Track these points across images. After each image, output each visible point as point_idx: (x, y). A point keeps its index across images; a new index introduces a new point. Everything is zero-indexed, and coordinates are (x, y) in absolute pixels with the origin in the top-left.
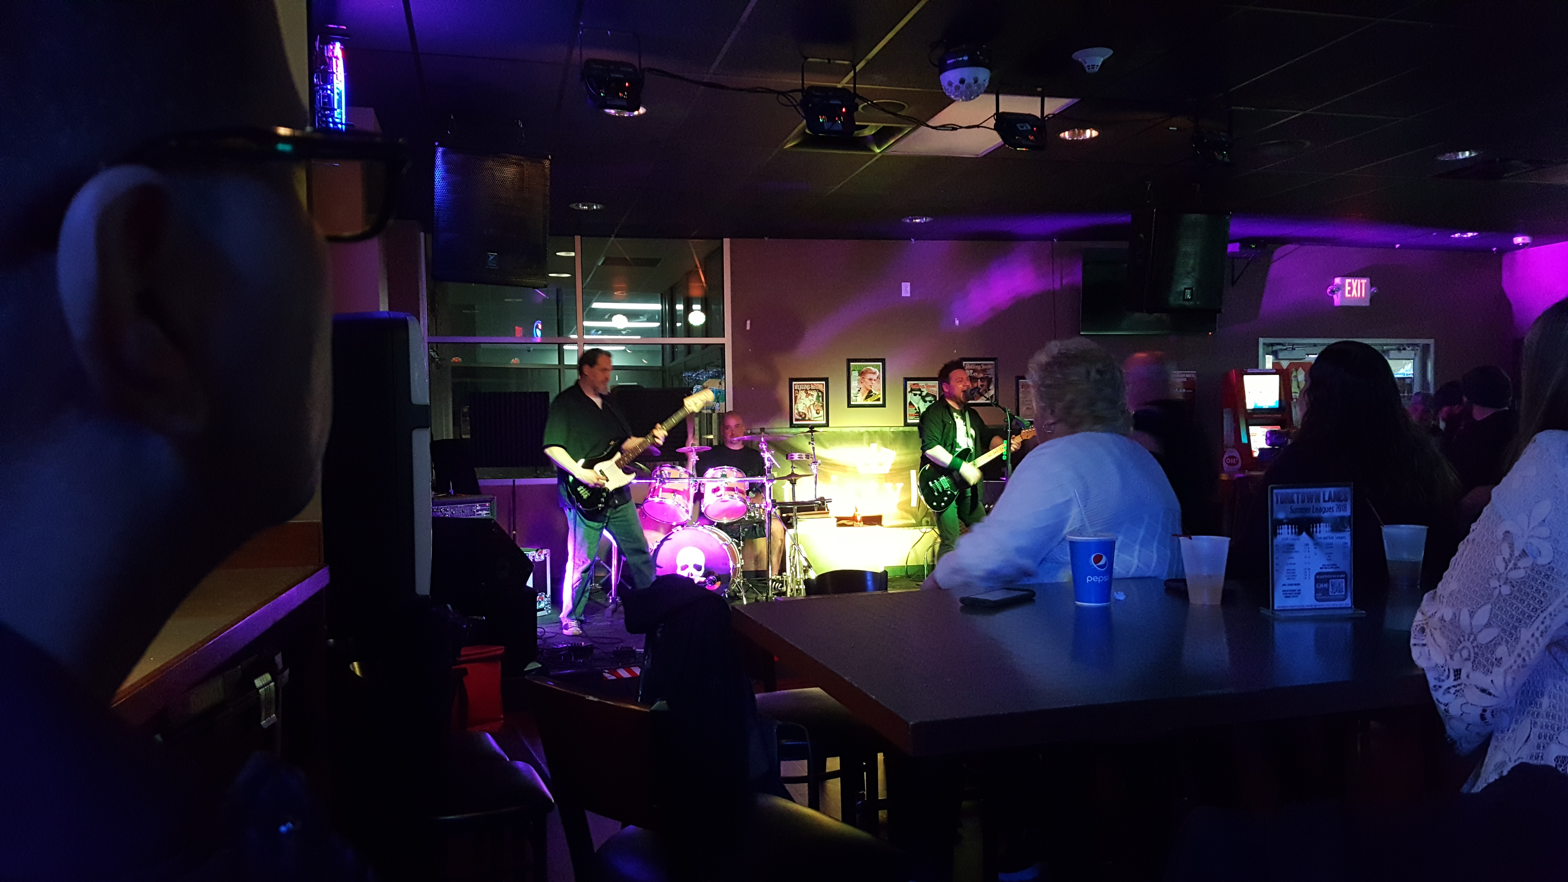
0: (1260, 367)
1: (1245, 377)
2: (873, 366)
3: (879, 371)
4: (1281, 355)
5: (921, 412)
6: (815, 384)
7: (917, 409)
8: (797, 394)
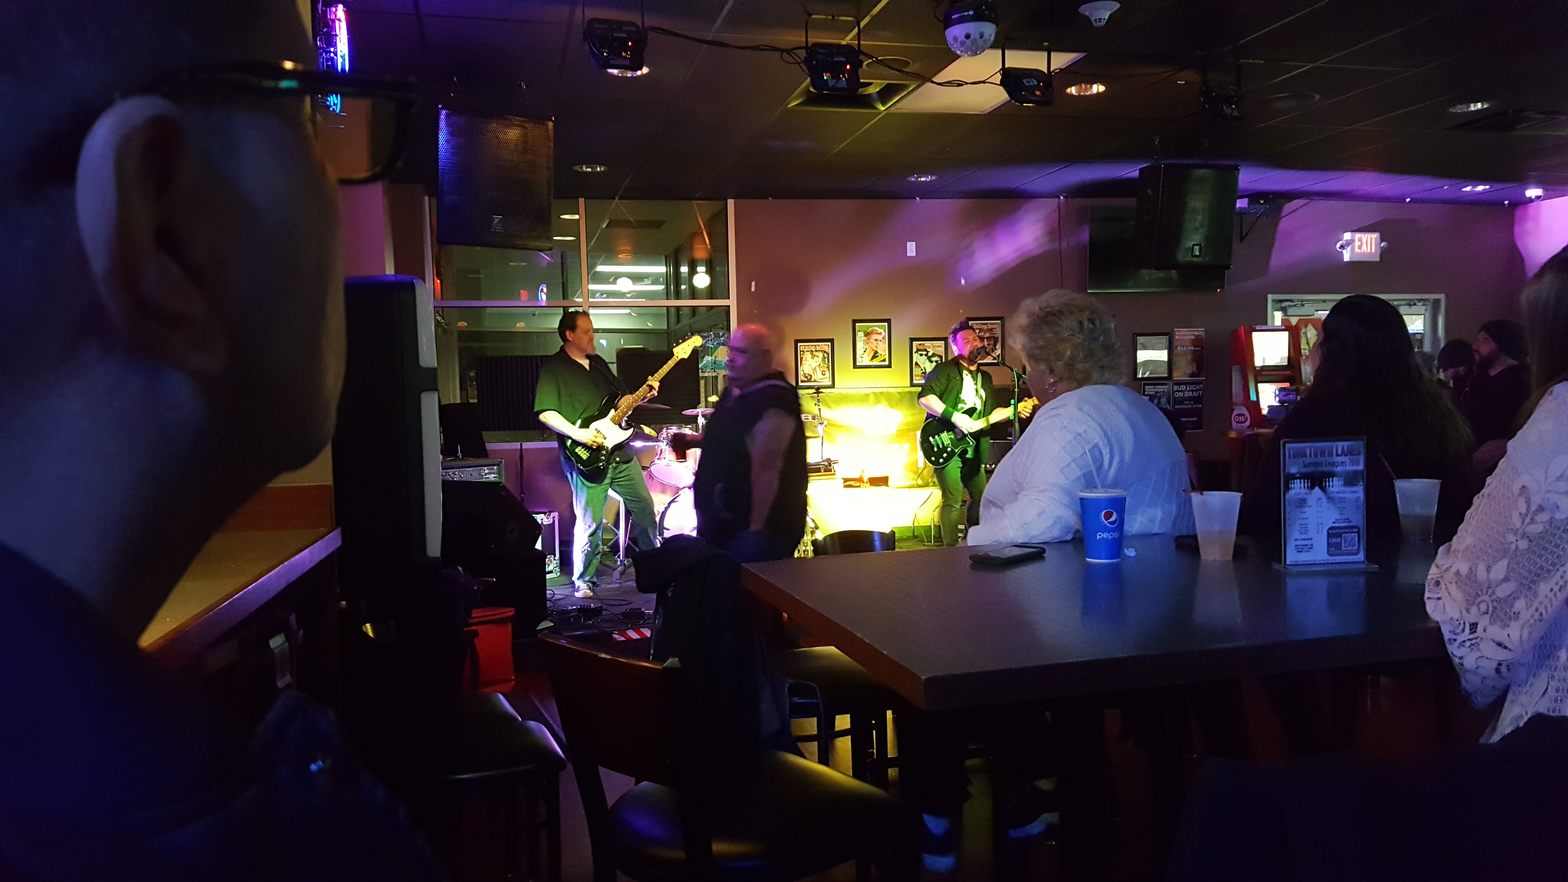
0: (1269, 323)
1: (1254, 334)
2: (878, 327)
3: (885, 331)
4: (1290, 311)
5: (928, 372)
6: (820, 346)
7: (923, 370)
8: (803, 355)
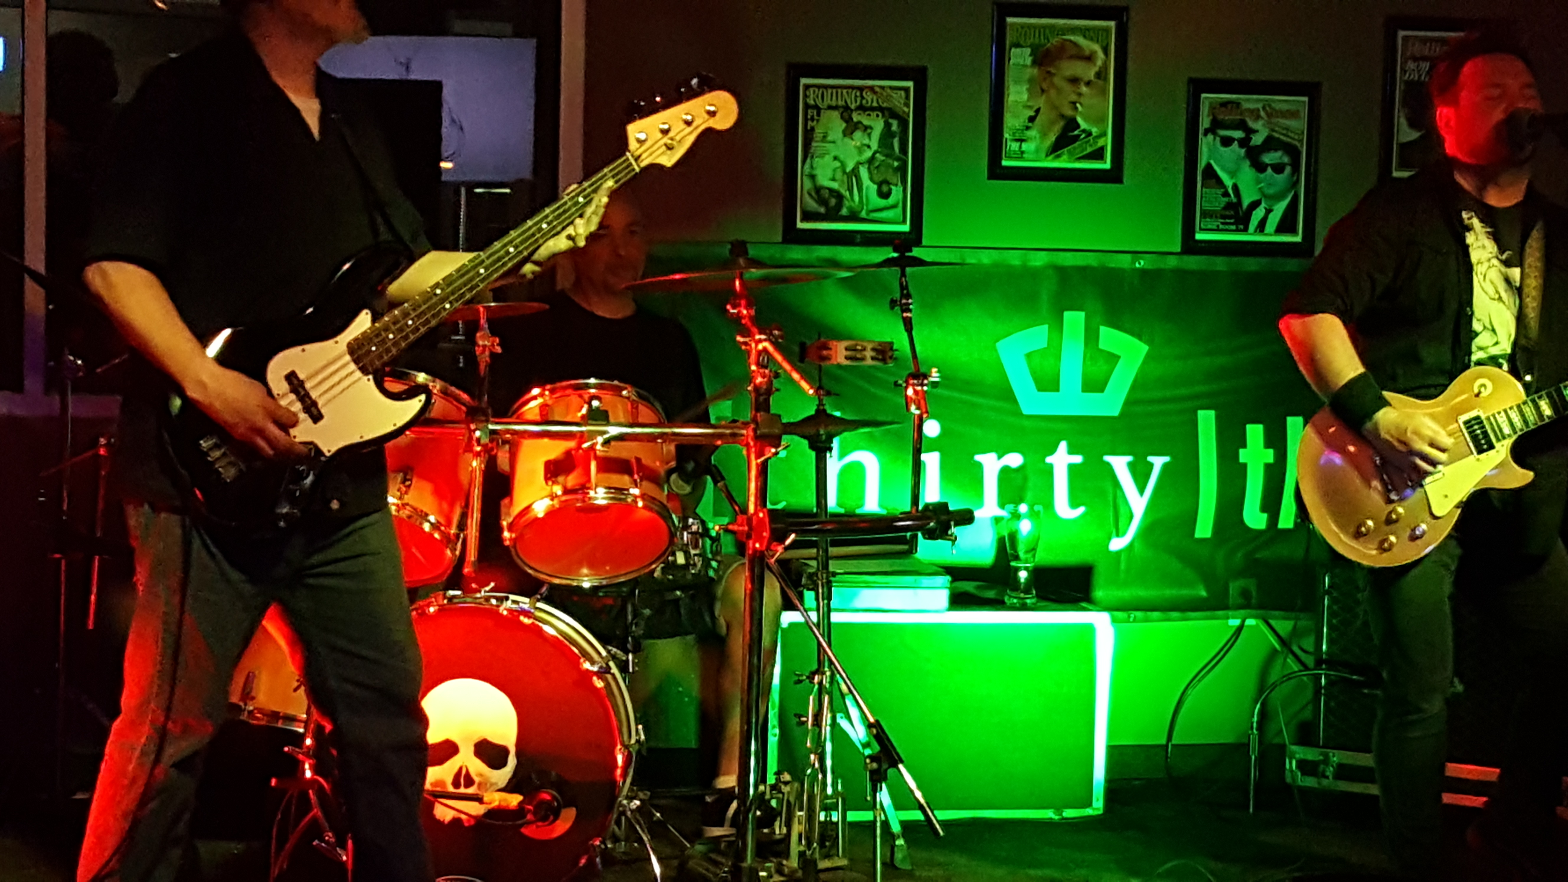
5: (1246, 203)
6: (877, 89)
7: (1232, 195)
8: (815, 122)
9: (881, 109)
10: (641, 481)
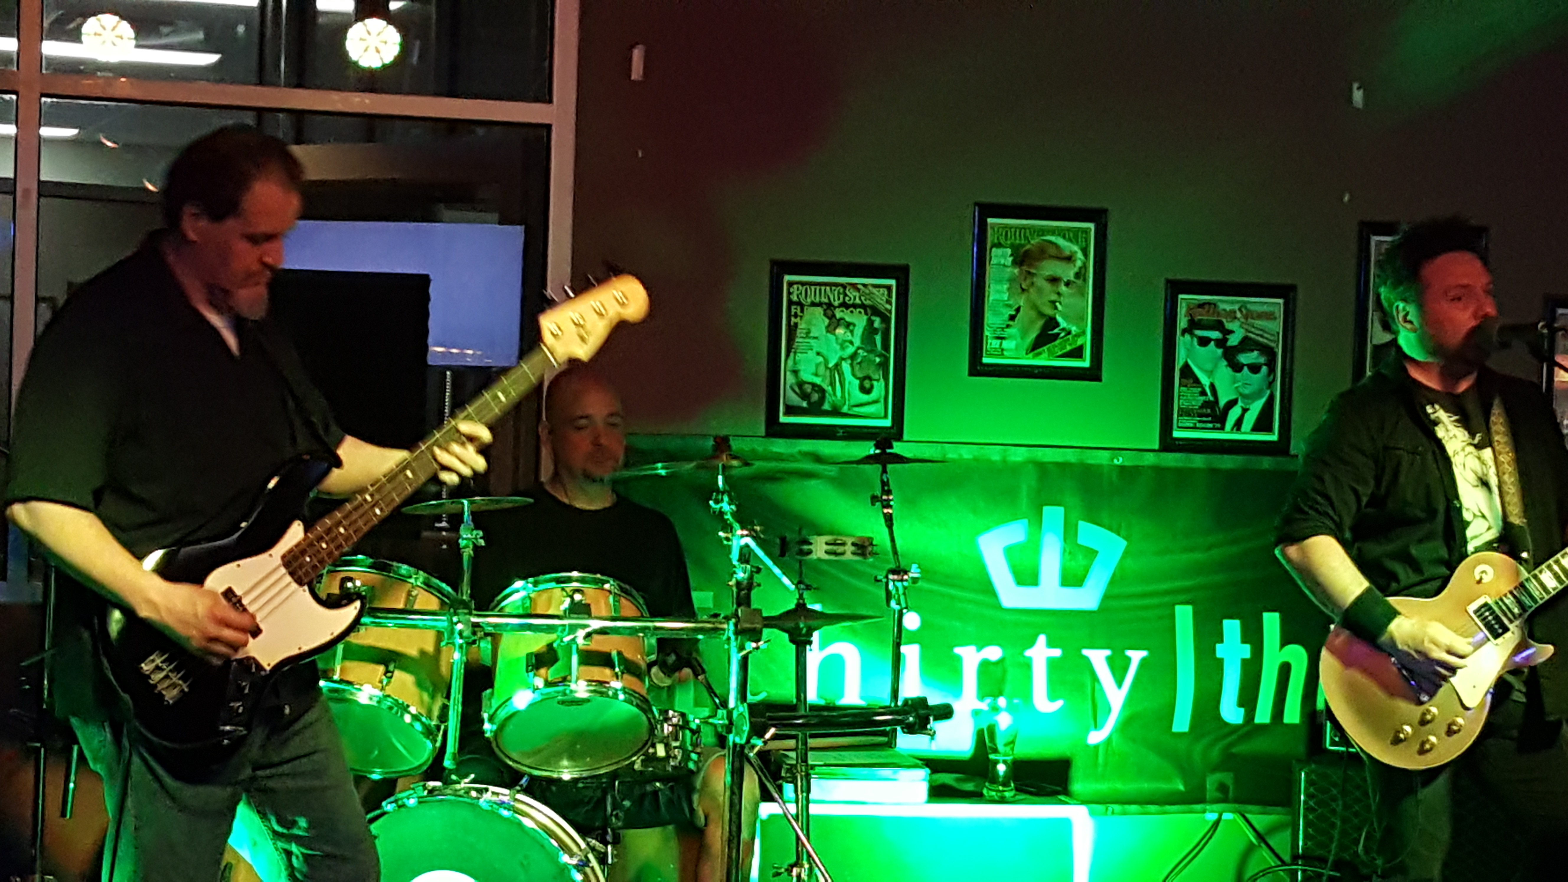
2: (1064, 234)
3: (1086, 252)
5: (1222, 402)
6: (860, 287)
7: (1209, 393)
8: (799, 318)
9: (863, 306)
10: (623, 673)
